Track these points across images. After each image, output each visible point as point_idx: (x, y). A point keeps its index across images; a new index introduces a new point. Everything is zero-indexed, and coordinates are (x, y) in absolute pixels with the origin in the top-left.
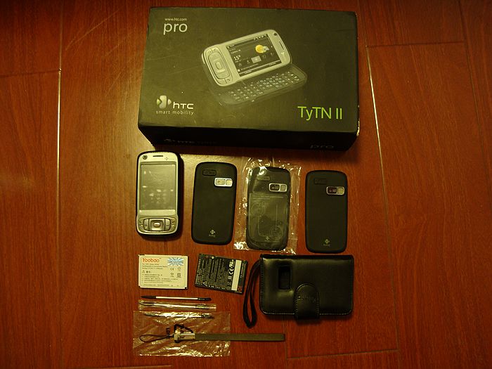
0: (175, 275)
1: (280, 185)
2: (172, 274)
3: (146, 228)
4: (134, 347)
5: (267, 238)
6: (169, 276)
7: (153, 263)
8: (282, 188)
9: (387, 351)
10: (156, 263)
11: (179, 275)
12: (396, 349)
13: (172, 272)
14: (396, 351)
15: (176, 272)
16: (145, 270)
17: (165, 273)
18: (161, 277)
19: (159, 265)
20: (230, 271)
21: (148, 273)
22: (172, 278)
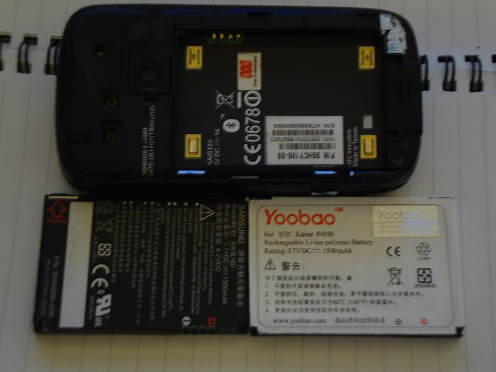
0: (409, 278)
2: (395, 272)
6: (381, 282)
7: (311, 228)
10: (324, 228)
13: (393, 262)
15: (409, 263)
16: (278, 260)
18: (346, 287)
19: (337, 238)
20: (108, 277)
21: (290, 272)
22: (397, 289)
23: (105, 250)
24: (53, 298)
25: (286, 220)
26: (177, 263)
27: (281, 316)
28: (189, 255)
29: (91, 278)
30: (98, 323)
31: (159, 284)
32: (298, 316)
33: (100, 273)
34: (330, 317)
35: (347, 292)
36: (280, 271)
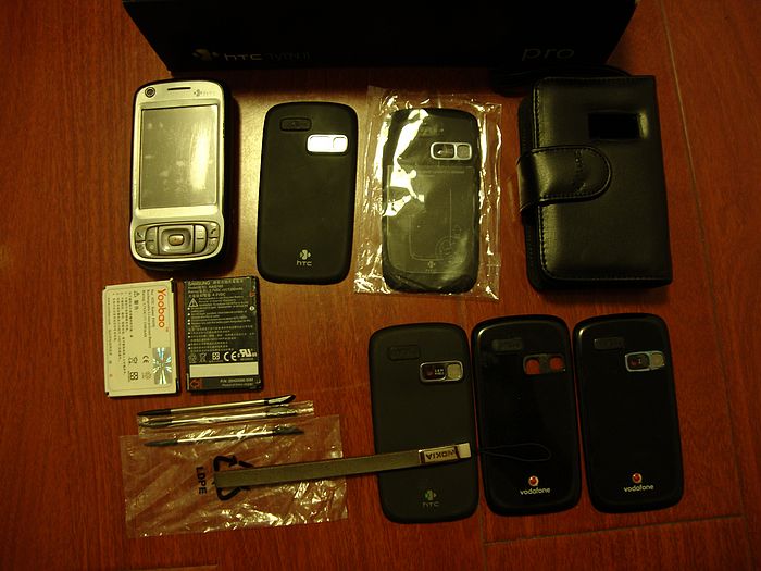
0: (132, 368)
1: (456, 145)
2: (135, 360)
3: (152, 247)
4: (128, 518)
5: (431, 264)
6: (130, 354)
7: (157, 314)
8: (461, 152)
9: (718, 520)
10: (157, 322)
11: (133, 376)
12: (739, 515)
13: (141, 360)
14: (739, 519)
15: (140, 368)
17: (137, 345)
18: (127, 334)
19: (152, 329)
20: (231, 353)
21: (134, 305)
22: (127, 361)
23: (216, 356)
24: (243, 380)
25: (161, 301)
26: (221, 316)
27: (111, 301)
28: (216, 310)
29: (231, 361)
30: (255, 354)
31: (233, 324)
32: (111, 310)
33: (228, 356)
34: (111, 327)
35: (124, 335)
36: (133, 299)
